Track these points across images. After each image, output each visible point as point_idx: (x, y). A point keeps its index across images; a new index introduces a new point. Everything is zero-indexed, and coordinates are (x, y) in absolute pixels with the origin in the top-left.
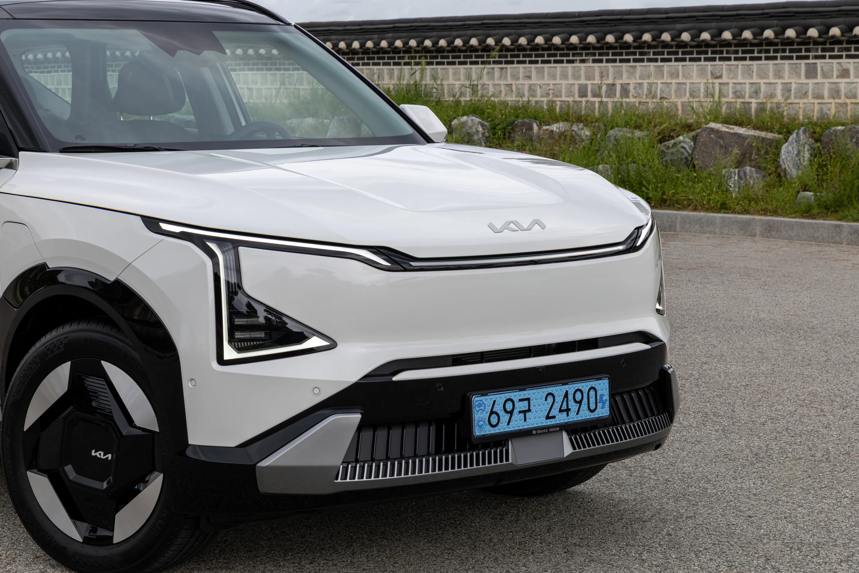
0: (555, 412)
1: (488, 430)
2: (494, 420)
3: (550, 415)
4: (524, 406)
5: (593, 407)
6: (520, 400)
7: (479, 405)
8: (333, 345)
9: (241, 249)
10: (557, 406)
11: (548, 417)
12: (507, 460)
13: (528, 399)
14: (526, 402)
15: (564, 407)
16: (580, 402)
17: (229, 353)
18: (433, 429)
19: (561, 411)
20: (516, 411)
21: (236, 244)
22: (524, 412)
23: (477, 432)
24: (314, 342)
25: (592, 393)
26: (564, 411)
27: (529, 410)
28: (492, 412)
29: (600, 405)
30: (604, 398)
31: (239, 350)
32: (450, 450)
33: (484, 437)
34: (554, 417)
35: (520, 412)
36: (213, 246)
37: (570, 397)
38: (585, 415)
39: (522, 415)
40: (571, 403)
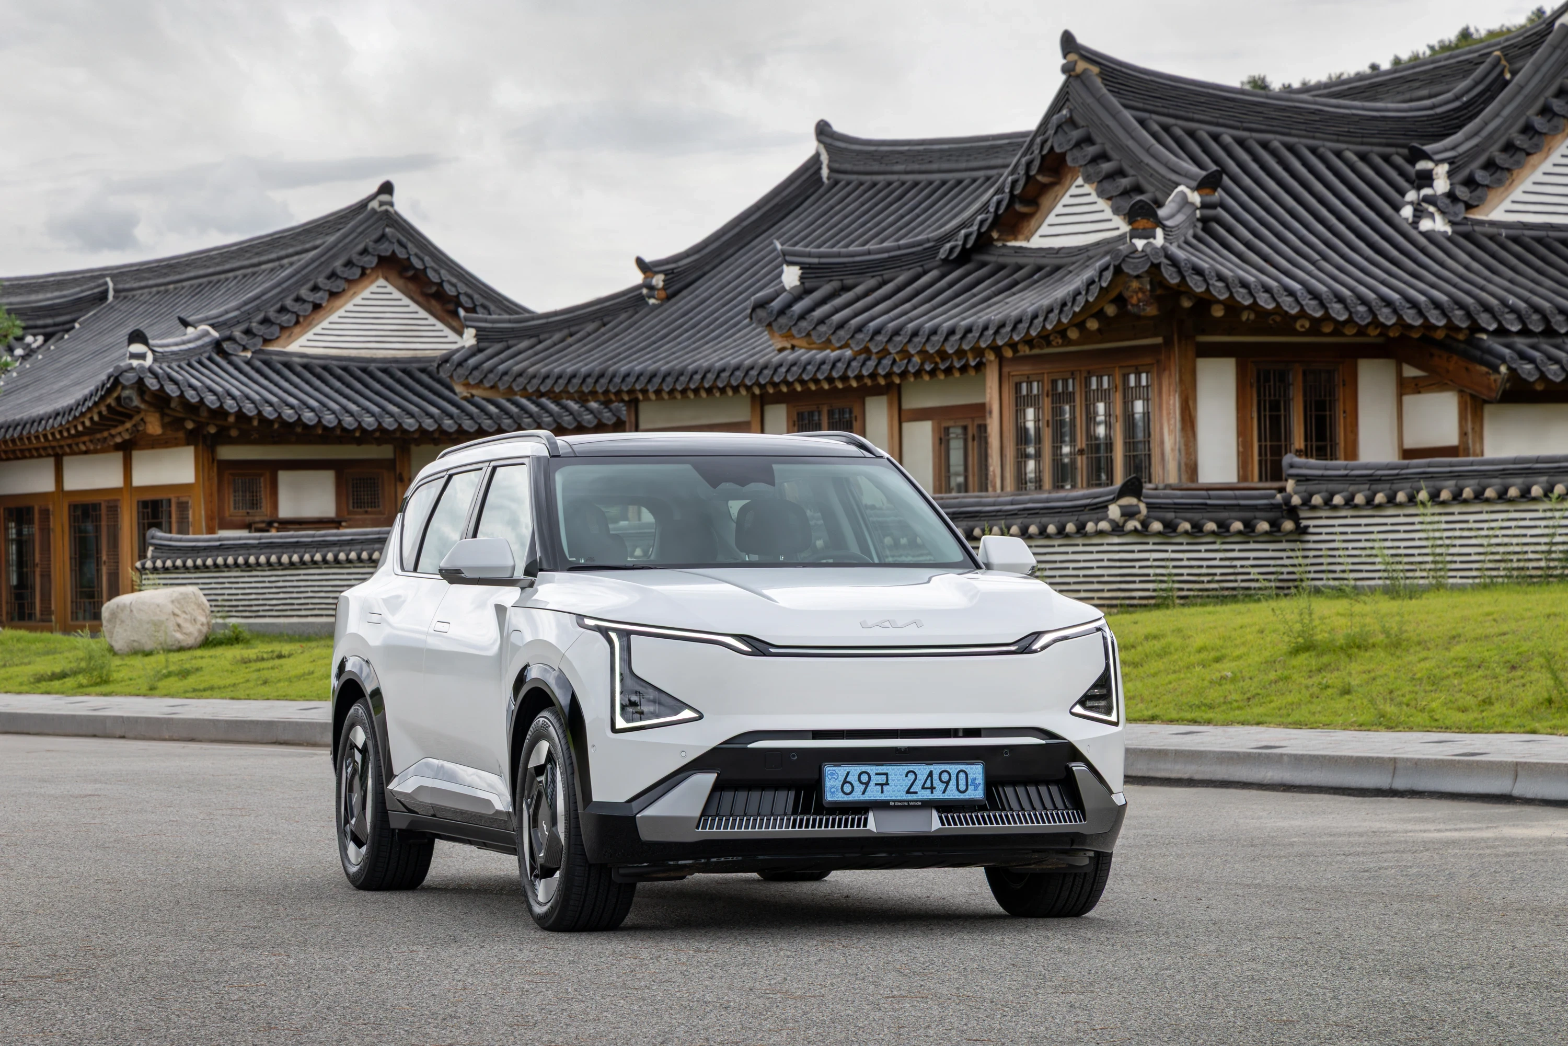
0: (917, 787)
1: (840, 797)
2: (847, 788)
3: (912, 790)
4: (882, 779)
5: (963, 787)
6: (877, 774)
7: (832, 774)
8: (701, 717)
9: (632, 637)
10: (919, 783)
11: (908, 792)
12: (865, 825)
13: (886, 774)
14: (884, 777)
15: (928, 784)
16: (947, 783)
17: (620, 723)
18: (792, 794)
19: (923, 788)
20: (872, 784)
21: (629, 633)
22: (882, 785)
23: (829, 797)
24: (687, 714)
25: (962, 775)
26: (927, 788)
27: (887, 784)
28: (845, 782)
29: (971, 788)
30: (977, 782)
31: (628, 721)
32: (806, 811)
33: (836, 802)
34: (916, 793)
35: (876, 784)
36: (613, 635)
37: (936, 776)
38: (952, 794)
39: (879, 788)
40: (936, 782)
